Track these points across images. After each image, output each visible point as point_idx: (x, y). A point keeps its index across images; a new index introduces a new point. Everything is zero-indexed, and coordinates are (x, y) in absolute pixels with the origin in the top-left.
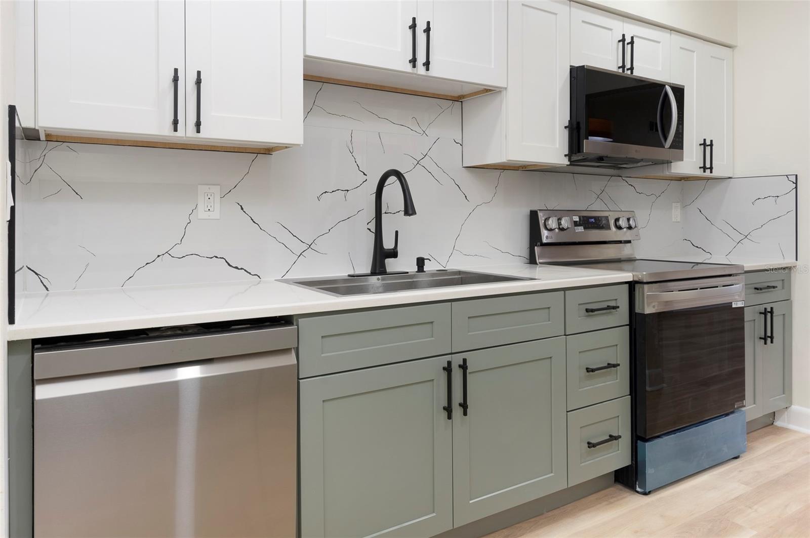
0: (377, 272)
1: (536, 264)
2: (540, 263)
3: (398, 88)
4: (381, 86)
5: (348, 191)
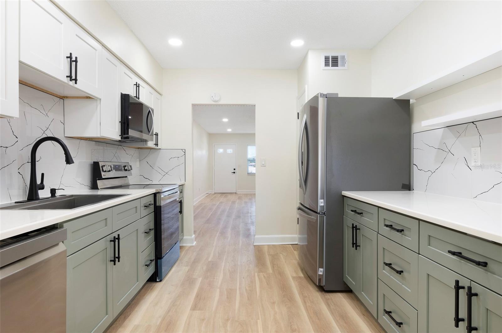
0: (34, 199)
1: (99, 189)
2: (101, 189)
3: (34, 86)
4: (25, 83)
5: (7, 147)
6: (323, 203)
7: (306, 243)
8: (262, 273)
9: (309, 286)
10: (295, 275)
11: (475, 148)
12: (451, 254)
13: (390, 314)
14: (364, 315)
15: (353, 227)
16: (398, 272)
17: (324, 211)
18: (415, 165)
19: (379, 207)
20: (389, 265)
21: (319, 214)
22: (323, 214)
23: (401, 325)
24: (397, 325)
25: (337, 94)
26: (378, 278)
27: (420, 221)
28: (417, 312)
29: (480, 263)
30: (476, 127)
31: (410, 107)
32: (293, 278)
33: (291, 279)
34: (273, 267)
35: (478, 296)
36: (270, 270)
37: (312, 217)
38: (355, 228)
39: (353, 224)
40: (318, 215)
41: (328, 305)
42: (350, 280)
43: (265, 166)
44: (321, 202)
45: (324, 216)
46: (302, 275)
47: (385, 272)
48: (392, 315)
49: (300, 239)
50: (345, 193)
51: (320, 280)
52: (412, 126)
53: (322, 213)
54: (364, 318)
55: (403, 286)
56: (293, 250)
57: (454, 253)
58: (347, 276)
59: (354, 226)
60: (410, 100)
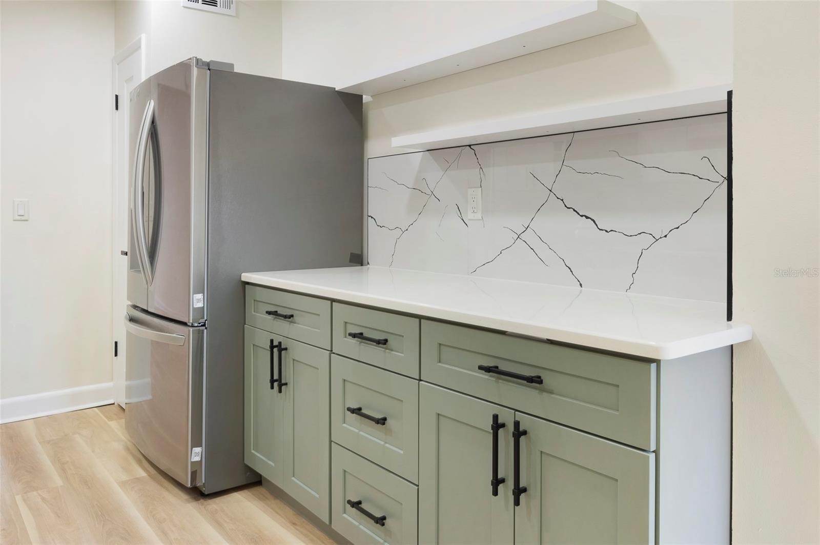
6: (202, 301)
7: (149, 397)
8: (35, 493)
9: (166, 494)
10: (124, 477)
11: (473, 189)
12: (484, 372)
13: (360, 505)
14: (294, 524)
15: (272, 347)
16: (379, 421)
17: (204, 318)
18: (372, 218)
19: (333, 301)
20: (357, 411)
21: (192, 326)
22: (202, 326)
23: (384, 521)
24: (377, 523)
25: (232, 66)
26: (331, 441)
27: (422, 320)
28: (417, 488)
29: (533, 379)
30: (475, 154)
31: (363, 110)
32: (123, 484)
33: (117, 488)
34: (64, 470)
35: (527, 435)
36: (57, 480)
37: (174, 335)
38: (277, 349)
39: (272, 341)
40: (191, 329)
41: (218, 525)
42: (261, 459)
43: (27, 220)
44: (198, 301)
45: (203, 331)
46: (142, 473)
47: (348, 427)
48: (364, 506)
49: (129, 391)
50: (247, 277)
51: (194, 475)
52: (365, 145)
53: (199, 324)
54: (297, 529)
55: (387, 445)
56: (105, 419)
57: (488, 370)
58: (253, 451)
59: (275, 343)
60: (362, 96)
